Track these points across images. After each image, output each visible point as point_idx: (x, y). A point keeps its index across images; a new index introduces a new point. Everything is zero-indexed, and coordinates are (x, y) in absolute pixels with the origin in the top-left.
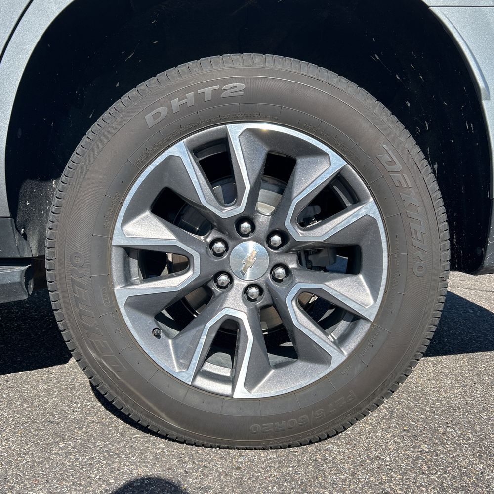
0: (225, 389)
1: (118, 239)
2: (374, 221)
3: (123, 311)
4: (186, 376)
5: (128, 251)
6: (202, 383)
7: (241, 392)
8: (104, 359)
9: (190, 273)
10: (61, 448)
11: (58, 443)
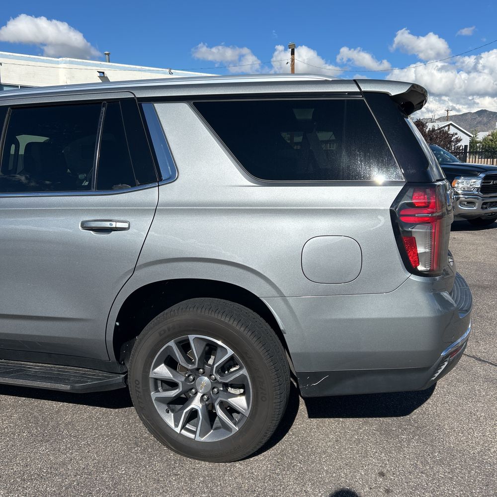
0: (192, 436)
1: (152, 375)
2: (245, 377)
3: (154, 402)
4: (178, 430)
5: (156, 380)
6: (184, 432)
7: (198, 439)
8: (148, 420)
9: (177, 390)
10: (135, 450)
11: (135, 448)
